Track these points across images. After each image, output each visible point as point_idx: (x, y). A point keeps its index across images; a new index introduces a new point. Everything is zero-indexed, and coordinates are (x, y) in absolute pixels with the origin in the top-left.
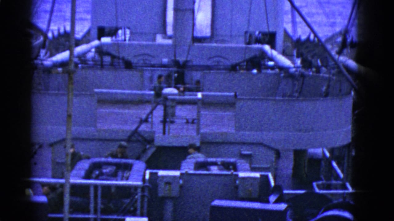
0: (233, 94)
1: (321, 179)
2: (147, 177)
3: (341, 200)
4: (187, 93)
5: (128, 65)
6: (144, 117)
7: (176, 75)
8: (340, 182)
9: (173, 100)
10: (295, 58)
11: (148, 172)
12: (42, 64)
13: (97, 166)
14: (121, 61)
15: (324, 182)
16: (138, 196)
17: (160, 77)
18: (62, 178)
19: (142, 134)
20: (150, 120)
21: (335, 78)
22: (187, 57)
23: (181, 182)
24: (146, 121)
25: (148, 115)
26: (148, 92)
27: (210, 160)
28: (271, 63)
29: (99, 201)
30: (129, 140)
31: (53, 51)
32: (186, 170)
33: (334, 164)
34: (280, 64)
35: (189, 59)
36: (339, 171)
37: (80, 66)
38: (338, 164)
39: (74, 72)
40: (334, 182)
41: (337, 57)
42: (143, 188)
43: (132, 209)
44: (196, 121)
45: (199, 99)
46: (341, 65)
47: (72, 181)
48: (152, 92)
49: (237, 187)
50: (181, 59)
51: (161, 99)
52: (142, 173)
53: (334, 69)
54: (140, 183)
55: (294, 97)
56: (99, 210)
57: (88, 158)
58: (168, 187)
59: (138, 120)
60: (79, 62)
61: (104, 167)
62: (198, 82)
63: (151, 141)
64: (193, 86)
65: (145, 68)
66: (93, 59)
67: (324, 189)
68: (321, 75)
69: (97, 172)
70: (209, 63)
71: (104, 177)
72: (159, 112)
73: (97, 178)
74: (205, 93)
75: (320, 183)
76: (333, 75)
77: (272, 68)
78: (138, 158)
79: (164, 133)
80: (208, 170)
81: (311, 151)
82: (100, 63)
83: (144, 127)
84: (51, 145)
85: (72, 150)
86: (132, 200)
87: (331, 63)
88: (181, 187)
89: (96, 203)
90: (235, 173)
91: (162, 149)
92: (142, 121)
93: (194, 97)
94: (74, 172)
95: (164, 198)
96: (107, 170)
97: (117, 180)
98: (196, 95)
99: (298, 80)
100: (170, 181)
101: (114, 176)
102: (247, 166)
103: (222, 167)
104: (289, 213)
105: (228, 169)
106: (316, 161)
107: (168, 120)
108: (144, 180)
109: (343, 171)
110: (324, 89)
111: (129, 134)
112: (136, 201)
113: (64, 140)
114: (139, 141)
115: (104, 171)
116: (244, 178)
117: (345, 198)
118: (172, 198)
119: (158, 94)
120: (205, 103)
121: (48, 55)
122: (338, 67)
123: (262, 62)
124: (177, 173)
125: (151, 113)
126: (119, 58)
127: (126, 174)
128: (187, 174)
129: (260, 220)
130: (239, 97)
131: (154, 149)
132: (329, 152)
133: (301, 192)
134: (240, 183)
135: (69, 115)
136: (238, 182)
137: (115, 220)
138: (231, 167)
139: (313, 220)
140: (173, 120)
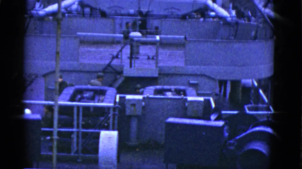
0: (183, 37)
1: (251, 103)
3: (266, 119)
4: (149, 36)
5: (104, 15)
6: (115, 54)
7: (140, 22)
8: (265, 106)
9: (137, 41)
10: (231, 9)
11: (118, 96)
12: (37, 14)
13: (79, 92)
14: (98, 11)
15: (253, 105)
16: (111, 115)
17: (127, 24)
18: (53, 100)
19: (114, 67)
20: (120, 56)
21: (261, 25)
22: (149, 9)
23: (143, 103)
24: (117, 57)
25: (119, 52)
26: (118, 35)
27: (165, 87)
28: (213, 14)
29: (81, 118)
30: (104, 71)
31: (46, 4)
32: (148, 95)
33: (261, 91)
34: (220, 15)
35: (150, 10)
36: (265, 97)
37: (67, 15)
38: (264, 92)
39: (62, 20)
40: (260, 105)
41: (263, 9)
42: (114, 109)
43: (106, 124)
44: (155, 58)
45: (157, 41)
46: (266, 15)
47: (61, 102)
48: (122, 35)
49: (186, 108)
50: (144, 10)
51: (129, 40)
52: (114, 97)
53: (260, 18)
54: (112, 105)
55: (231, 39)
56: (80, 125)
57: (72, 85)
58: (133, 108)
59: (111, 56)
60: (66, 12)
61: (85, 92)
62: (157, 28)
63: (121, 73)
64: (153, 30)
65: (116, 17)
66: (77, 10)
67: (253, 110)
68: (252, 23)
69: (79, 96)
70: (165, 13)
71: (85, 100)
72: (127, 51)
73: (79, 101)
74: (163, 36)
75: (250, 106)
76: (260, 23)
77: (214, 17)
78: (111, 86)
79: (131, 66)
80: (164, 95)
81: (244, 81)
82: (82, 13)
83: (115, 62)
84: (44, 76)
85: (60, 80)
86: (105, 118)
87: (259, 14)
88: (144, 108)
89: (78, 120)
90: (185, 97)
91: (129, 79)
92: (114, 58)
93: (154, 39)
94: (62, 96)
95: (130, 117)
96: (87, 95)
97: (94, 102)
98: (155, 38)
99: (233, 27)
100: (134, 103)
101: (92, 99)
102: (194, 92)
103: (175, 93)
104: (226, 128)
105: (179, 94)
107: (134, 56)
108: (115, 102)
109: (267, 97)
110: (253, 33)
111: (104, 66)
112: (109, 119)
113: (54, 72)
114: (111, 72)
115: (85, 95)
116: (191, 101)
117: (268, 117)
118: (136, 116)
119: (127, 37)
120: (162, 44)
121: (42, 6)
122: (264, 17)
123: (206, 13)
124: (140, 97)
125: (121, 51)
126: (96, 9)
127: (102, 98)
128: (148, 98)
129: (204, 133)
130: (188, 39)
131: (123, 79)
132: (257, 82)
133: (236, 112)
134: (189, 105)
135: (58, 53)
136: (187, 104)
137: (92, 133)
138: (182, 93)
139: (244, 134)
140: (137, 56)
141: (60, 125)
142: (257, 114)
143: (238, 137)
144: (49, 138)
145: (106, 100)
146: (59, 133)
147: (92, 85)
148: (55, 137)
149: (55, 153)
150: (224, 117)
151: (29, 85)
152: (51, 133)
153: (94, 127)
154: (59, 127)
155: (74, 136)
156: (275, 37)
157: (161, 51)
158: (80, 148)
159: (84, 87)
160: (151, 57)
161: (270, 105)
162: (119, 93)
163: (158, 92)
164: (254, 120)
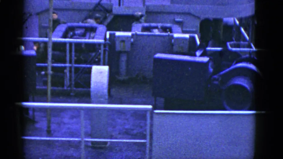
1: (233, 41)
2: (108, 36)
3: (248, 56)
8: (247, 43)
11: (108, 33)
13: (71, 29)
15: (235, 42)
16: (101, 51)
19: (104, 5)
23: (132, 40)
27: (153, 24)
29: (73, 53)
30: (94, 10)
32: (136, 32)
33: (242, 30)
36: (246, 35)
38: (245, 30)
40: (242, 42)
42: (105, 45)
43: (97, 60)
47: (55, 39)
49: (172, 45)
52: (104, 34)
54: (102, 41)
56: (73, 61)
57: (65, 23)
58: (122, 44)
61: (76, 29)
63: (110, 11)
67: (235, 47)
73: (71, 38)
75: (232, 43)
79: (120, 5)
80: (151, 32)
81: (225, 19)
83: (105, 1)
84: (38, 14)
86: (97, 54)
88: (132, 44)
89: (71, 56)
90: (171, 34)
91: (117, 17)
94: (54, 33)
95: (120, 52)
96: (78, 32)
100: (123, 40)
101: (83, 36)
102: (180, 29)
103: (161, 30)
104: (210, 64)
105: (166, 32)
106: (229, 28)
108: (105, 39)
109: (248, 35)
111: (94, 5)
112: (100, 54)
113: (47, 10)
114: (101, 10)
116: (178, 39)
117: (250, 54)
118: (125, 52)
124: (129, 34)
128: (137, 35)
129: (190, 69)
131: (112, 17)
132: (239, 21)
133: (219, 49)
134: (175, 41)
136: (173, 41)
137: (84, 68)
138: (168, 30)
139: (228, 70)
141: (53, 61)
142: (241, 51)
143: (222, 73)
145: (97, 36)
146: (53, 68)
148: (50, 72)
149: (49, 88)
150: (208, 53)
152: (45, 68)
153: (86, 62)
154: (53, 63)
155: (67, 71)
158: (73, 83)
159: (75, 24)
161: (252, 42)
162: (108, 29)
163: (145, 29)
164: (237, 57)
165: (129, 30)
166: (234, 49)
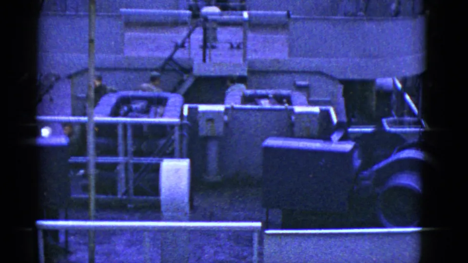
0: (285, 13)
1: (393, 116)
2: (186, 113)
6: (179, 41)
8: (415, 119)
9: (214, 21)
11: (186, 107)
13: (125, 101)
16: (176, 135)
18: (84, 115)
19: (178, 61)
20: (186, 45)
23: (226, 118)
24: (182, 46)
25: (185, 39)
26: (182, 12)
27: (259, 92)
29: (130, 141)
30: (162, 69)
32: (232, 104)
33: (408, 97)
36: (413, 106)
38: (412, 97)
40: (407, 118)
42: (181, 126)
44: (242, 46)
45: (245, 21)
47: (98, 118)
49: (292, 125)
52: (179, 109)
54: (176, 120)
56: (130, 152)
57: (114, 92)
58: (210, 124)
59: (173, 45)
61: (133, 102)
63: (189, 71)
67: (395, 126)
69: (126, 108)
71: (134, 114)
72: (198, 36)
73: (126, 115)
74: (253, 12)
75: (391, 119)
78: (174, 91)
79: (204, 60)
80: (257, 104)
81: (380, 81)
83: (180, 54)
84: (70, 77)
86: (168, 141)
88: (226, 124)
89: (126, 146)
90: (290, 107)
91: (202, 81)
92: (177, 47)
93: (239, 17)
94: (97, 109)
95: (207, 138)
96: (138, 105)
97: (149, 117)
98: (242, 15)
100: (211, 118)
101: (146, 112)
102: (304, 99)
103: (274, 101)
104: (356, 154)
105: (281, 103)
106: (385, 95)
107: (208, 45)
108: (181, 116)
109: (416, 105)
110: (394, 6)
111: (161, 62)
112: (173, 141)
113: (86, 70)
114: (174, 70)
115: (134, 106)
116: (301, 114)
117: (420, 137)
118: (216, 138)
119: (196, 13)
120: (253, 25)
124: (220, 108)
125: (189, 36)
127: (160, 110)
128: (233, 109)
130: (292, 16)
131: (192, 80)
132: (401, 82)
133: (369, 130)
134: (296, 119)
135: (91, 41)
136: (293, 118)
138: (285, 101)
140: (214, 44)
142: (402, 132)
143: (376, 167)
144: (82, 172)
145: (167, 113)
146: (98, 166)
147: (144, 90)
148: (92, 171)
149: (92, 195)
150: (352, 136)
151: (47, 91)
152: (84, 166)
153: (149, 154)
155: (121, 168)
156: (428, 12)
157: (250, 35)
158: (131, 188)
159: (131, 93)
160: (235, 46)
161: (422, 118)
162: (186, 101)
163: (246, 99)
164: (399, 142)
165: (221, 101)
166: (393, 130)
